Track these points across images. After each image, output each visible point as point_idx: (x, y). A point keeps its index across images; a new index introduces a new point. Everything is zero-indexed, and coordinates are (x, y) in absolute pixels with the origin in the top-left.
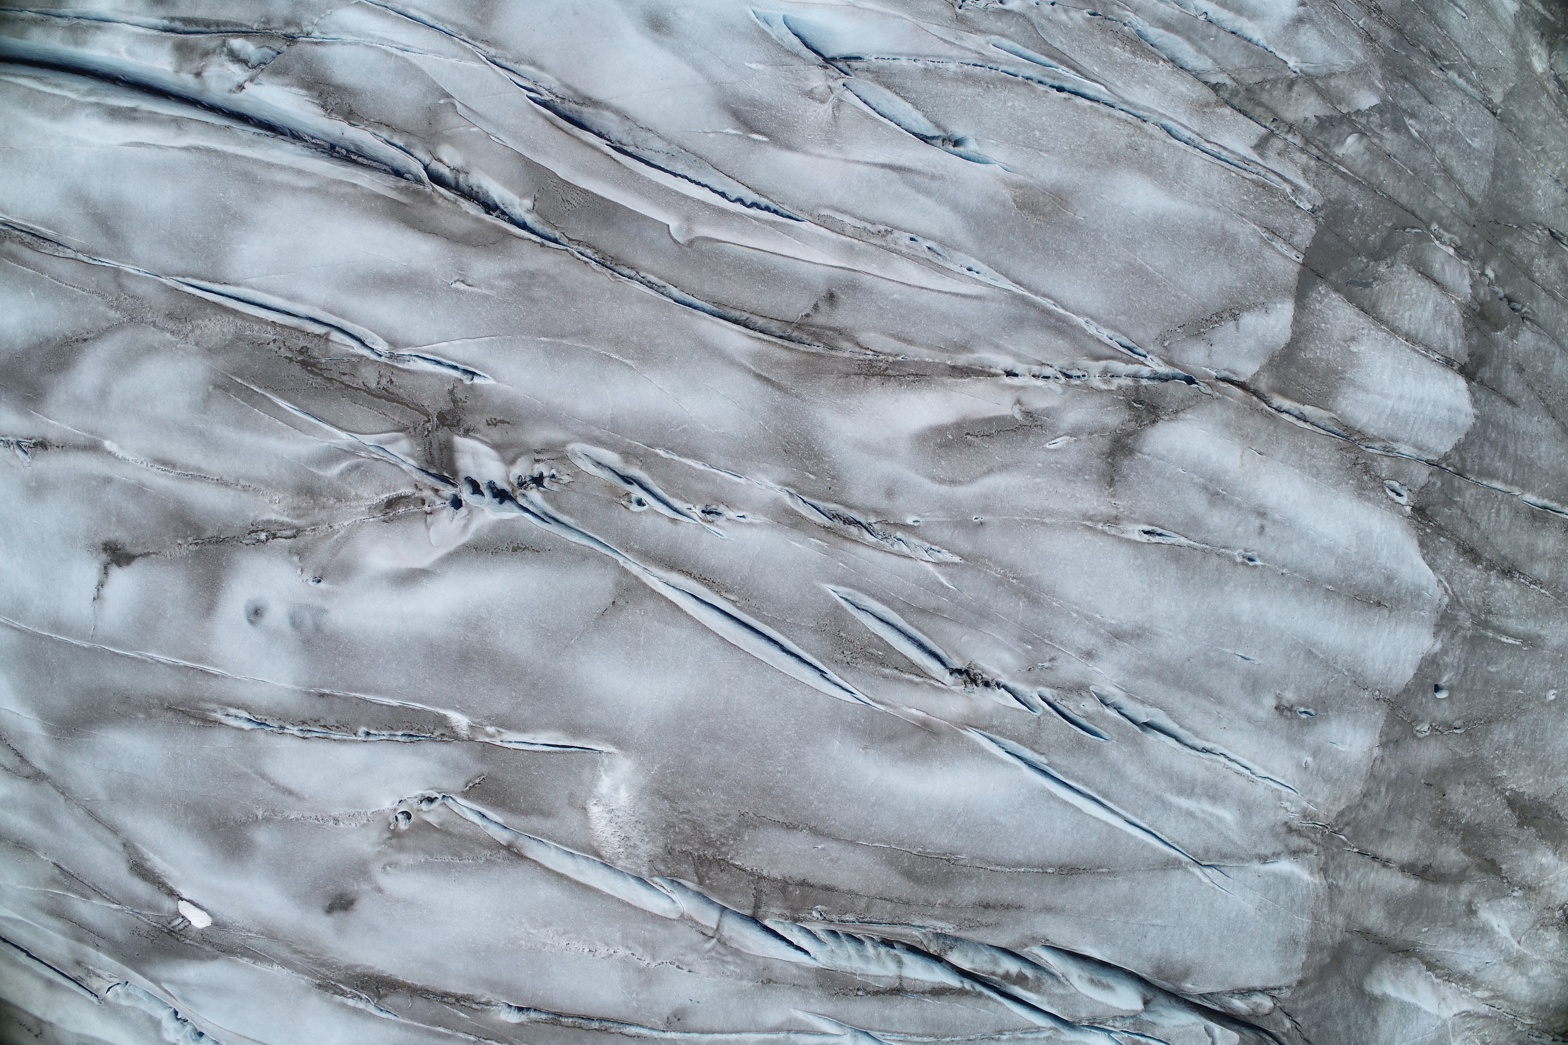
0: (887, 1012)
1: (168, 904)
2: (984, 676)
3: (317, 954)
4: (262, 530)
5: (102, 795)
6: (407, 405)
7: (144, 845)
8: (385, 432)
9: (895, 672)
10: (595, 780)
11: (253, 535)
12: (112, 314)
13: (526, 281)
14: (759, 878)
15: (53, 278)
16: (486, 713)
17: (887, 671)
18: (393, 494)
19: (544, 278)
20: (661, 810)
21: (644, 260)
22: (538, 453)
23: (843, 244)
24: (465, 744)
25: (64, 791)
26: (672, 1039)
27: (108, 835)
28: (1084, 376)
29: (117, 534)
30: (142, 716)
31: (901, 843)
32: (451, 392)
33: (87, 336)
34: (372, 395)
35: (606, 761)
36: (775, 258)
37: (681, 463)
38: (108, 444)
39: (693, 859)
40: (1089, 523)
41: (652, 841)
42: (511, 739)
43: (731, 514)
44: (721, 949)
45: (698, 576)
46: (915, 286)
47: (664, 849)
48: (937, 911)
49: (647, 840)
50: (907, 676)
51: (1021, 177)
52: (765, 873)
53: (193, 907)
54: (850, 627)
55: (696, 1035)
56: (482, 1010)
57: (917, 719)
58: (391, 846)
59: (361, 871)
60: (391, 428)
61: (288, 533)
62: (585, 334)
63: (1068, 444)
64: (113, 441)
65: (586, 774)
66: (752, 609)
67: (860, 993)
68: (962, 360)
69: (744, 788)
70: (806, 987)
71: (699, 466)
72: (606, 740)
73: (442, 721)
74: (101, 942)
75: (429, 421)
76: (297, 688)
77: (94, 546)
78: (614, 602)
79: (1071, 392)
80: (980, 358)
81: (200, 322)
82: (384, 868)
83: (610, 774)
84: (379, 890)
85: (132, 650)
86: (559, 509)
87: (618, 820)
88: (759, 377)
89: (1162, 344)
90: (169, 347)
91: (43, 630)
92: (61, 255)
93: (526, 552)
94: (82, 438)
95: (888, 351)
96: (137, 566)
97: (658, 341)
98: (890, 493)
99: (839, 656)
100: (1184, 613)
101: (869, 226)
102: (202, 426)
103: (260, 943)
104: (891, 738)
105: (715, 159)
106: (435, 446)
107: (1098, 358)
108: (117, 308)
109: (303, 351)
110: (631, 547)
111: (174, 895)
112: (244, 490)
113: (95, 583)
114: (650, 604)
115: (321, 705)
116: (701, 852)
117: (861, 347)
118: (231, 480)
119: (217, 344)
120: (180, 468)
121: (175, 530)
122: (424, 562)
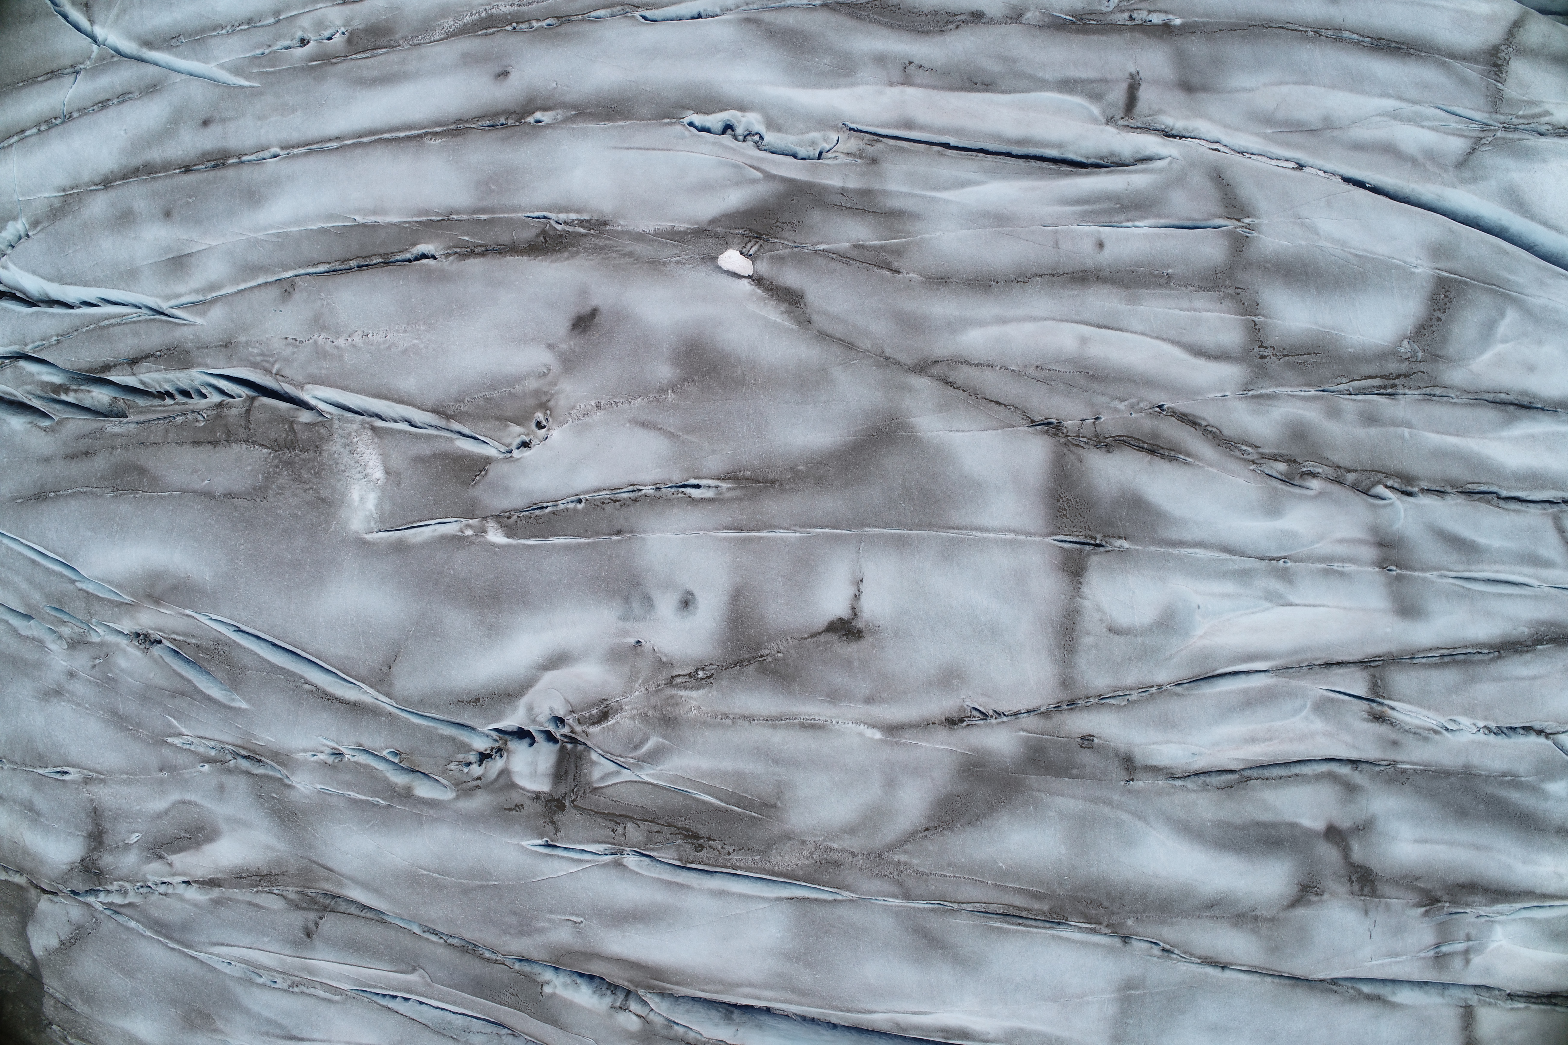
0: (136, 342)
1: (764, 268)
2: (137, 644)
3: (608, 258)
4: (702, 679)
5: (837, 372)
6: (595, 812)
7: (788, 328)
8: (609, 786)
9: (189, 641)
10: (380, 505)
11: (709, 674)
12: (903, 858)
13: (525, 928)
14: (248, 441)
15: (982, 882)
16: (473, 548)
17: (194, 641)
18: (605, 725)
19: (512, 931)
20: (326, 488)
21: (443, 952)
22: (478, 787)
23: (317, 976)
24: (490, 513)
25: (885, 361)
26: (287, 271)
27: (828, 327)
28: (138, 889)
29: (849, 649)
30: (801, 468)
31: (151, 498)
32: (557, 830)
33: (926, 833)
34: (629, 817)
35: (372, 524)
36: (353, 961)
37: (365, 795)
38: (878, 735)
39: (299, 445)
40: (102, 777)
41: (331, 455)
42: (452, 528)
43: (322, 757)
44: (267, 365)
45: (334, 701)
46: (256, 949)
47: (322, 450)
48: (119, 441)
49: (336, 455)
50: (181, 638)
51: (216, 1038)
52: (244, 446)
53: (737, 272)
54: (224, 674)
55: (269, 280)
56: (450, 248)
57: (163, 606)
58: (546, 393)
59: (569, 361)
60: (605, 790)
61: (679, 680)
62: (466, 891)
63: (129, 838)
64: (872, 739)
65: (387, 507)
66: (292, 679)
67: (159, 353)
68: (216, 893)
69: (266, 524)
70: (198, 348)
71: (353, 795)
72: (374, 544)
73: (510, 531)
74: (838, 199)
75: (573, 801)
76: (643, 535)
77: (873, 633)
78: (390, 668)
79: (140, 877)
80: (207, 895)
81: (806, 862)
82: (549, 370)
83: (368, 513)
84: (550, 347)
85: (816, 536)
86: (453, 739)
87: (359, 469)
88: (331, 870)
89: (96, 919)
90: (832, 835)
91: (918, 535)
92: (978, 905)
93: (468, 700)
94: (907, 736)
95: (264, 895)
96: (821, 623)
97: (409, 891)
98: (221, 788)
99: (225, 649)
100: (24, 716)
101: (305, 990)
102: (777, 769)
103: (668, 252)
104: (174, 588)
105: (427, 1034)
106: (571, 776)
107: (132, 905)
108: (899, 863)
109: (700, 848)
110: (387, 718)
111: (757, 280)
112: (725, 714)
113: (863, 597)
114: (363, 672)
115: (620, 523)
116: (293, 453)
117: (282, 895)
118: (740, 722)
119: (784, 844)
120: (795, 725)
121: (787, 665)
122: (549, 677)
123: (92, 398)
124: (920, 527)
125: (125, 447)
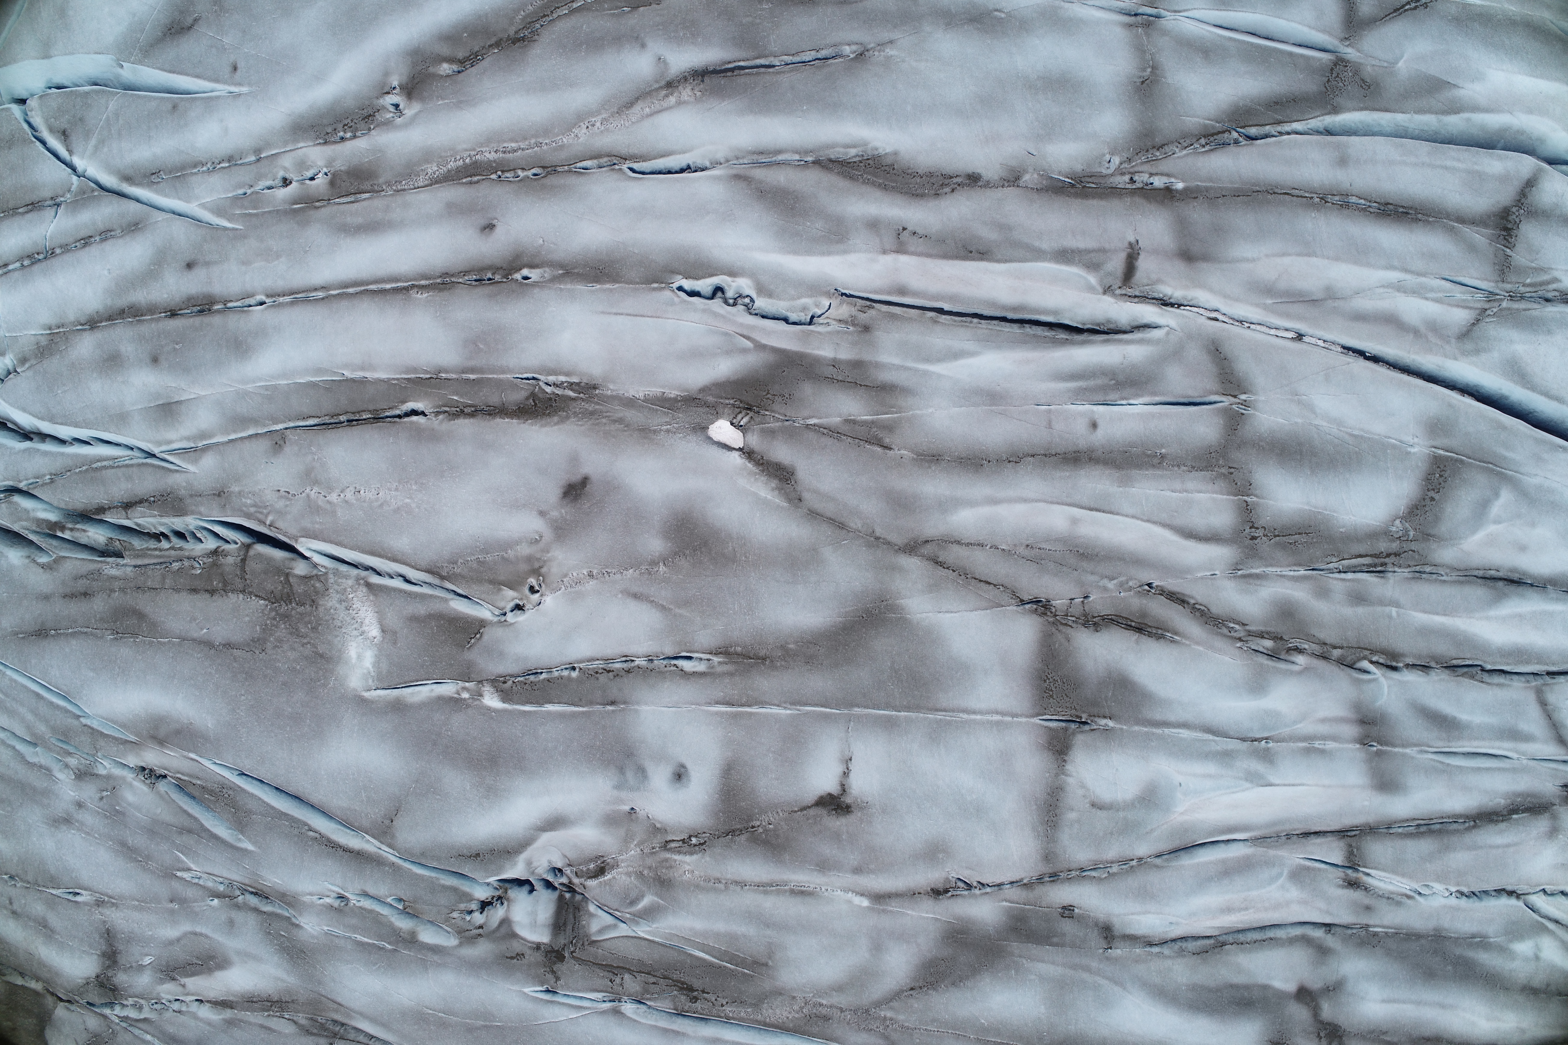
0: (130, 486)
1: (754, 441)
3: (597, 424)
4: (695, 845)
5: (828, 553)
6: (594, 963)
7: (778, 506)
8: (607, 940)
9: (194, 781)
10: (377, 664)
11: (702, 841)
12: (889, 1014)
14: (244, 591)
15: (964, 1036)
16: (470, 711)
17: (199, 782)
18: (601, 879)
20: (324, 643)
22: (480, 935)
24: (485, 677)
25: (875, 541)
26: (277, 424)
27: (819, 506)
28: (153, 1005)
29: (838, 823)
30: (791, 646)
31: (151, 643)
32: (558, 979)
33: (911, 992)
34: (626, 968)
35: (370, 681)
37: (371, 939)
38: (865, 903)
39: (295, 599)
40: (113, 901)
41: (327, 610)
42: (448, 689)
43: (328, 900)
44: (260, 516)
45: (338, 849)
47: (318, 604)
48: (116, 584)
49: (332, 611)
50: (186, 778)
52: (241, 596)
53: (728, 443)
54: (230, 816)
55: (259, 432)
56: (440, 406)
57: (167, 748)
58: (538, 560)
59: (561, 529)
60: (602, 944)
61: (673, 845)
62: (470, 1030)
63: (142, 960)
64: (860, 906)
65: (384, 666)
66: (296, 825)
67: (152, 499)
68: (228, 1014)
69: (265, 676)
70: (191, 496)
71: (360, 938)
72: (372, 702)
73: (506, 696)
74: (829, 371)
75: (572, 953)
76: (636, 707)
77: (861, 809)
78: (392, 822)
79: (154, 995)
80: (219, 1015)
81: (797, 1016)
82: (541, 537)
83: (365, 671)
84: (542, 514)
85: (807, 713)
86: (455, 890)
87: (356, 626)
88: (339, 1004)
89: (113, 1031)
90: (820, 992)
91: (906, 717)
93: (468, 855)
94: (893, 904)
95: (275, 1019)
96: (811, 797)
97: (416, 1027)
98: (231, 923)
99: (230, 792)
102: (768, 932)
103: (658, 420)
104: (178, 732)
106: (569, 927)
108: (885, 1018)
109: (695, 999)
110: (390, 867)
111: (748, 453)
112: (718, 879)
113: (852, 775)
114: (366, 823)
115: (614, 693)
116: (290, 606)
117: (293, 1020)
118: (732, 887)
119: (775, 999)
120: (786, 891)
121: (778, 836)
122: (546, 837)
123: (88, 537)
124: (908, 709)
125: (123, 590)
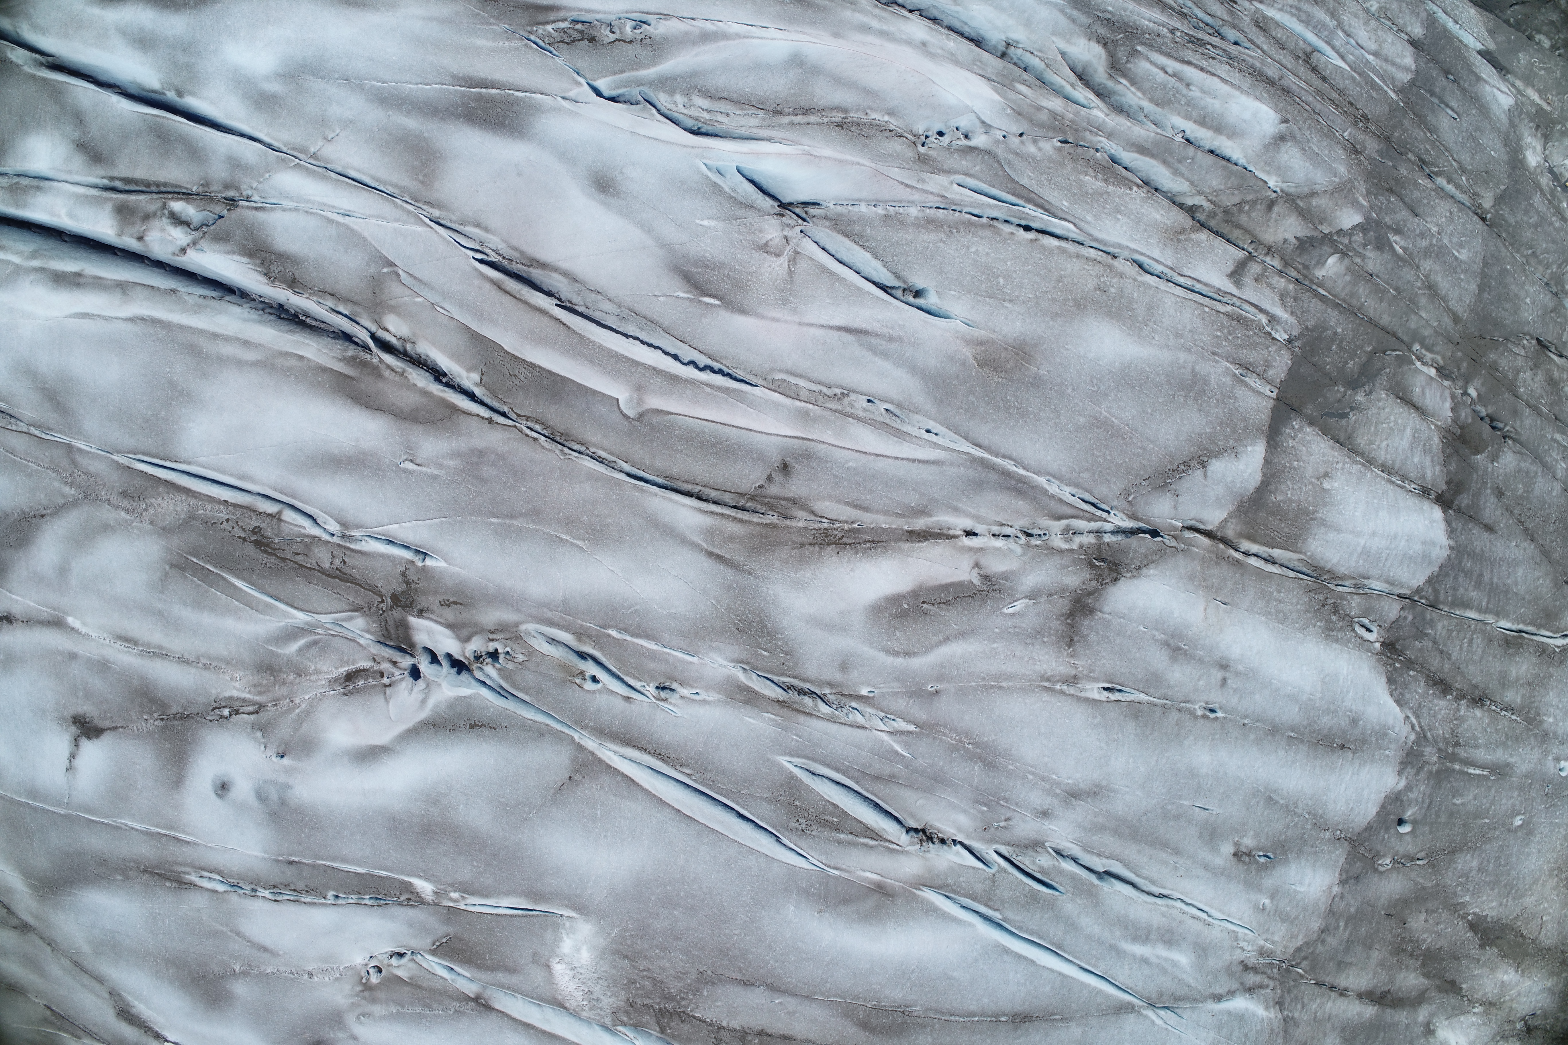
2: (940, 835)
4: (225, 707)
5: (86, 949)
6: (361, 586)
7: (128, 994)
8: (340, 612)
9: (850, 837)
10: (557, 941)
11: (216, 711)
12: (67, 490)
13: (475, 459)
14: (719, 1028)
15: (7, 451)
16: (450, 880)
17: (842, 836)
18: (352, 668)
19: (493, 457)
20: (621, 968)
21: (594, 436)
22: (492, 633)
23: (798, 410)
24: (430, 908)
25: (50, 943)
27: (96, 985)
28: (1045, 535)
29: (85, 708)
30: (119, 877)
31: (856, 997)
32: (403, 574)
33: (44, 512)
34: (326, 575)
35: (568, 924)
36: (727, 430)
37: (633, 643)
38: (70, 620)
39: (655, 1012)
40: (1045, 685)
41: (615, 995)
42: (475, 903)
43: (685, 692)
45: (653, 750)
46: (870, 454)
47: (626, 1003)
49: (609, 994)
50: (862, 840)
51: (983, 332)
52: (724, 1024)
54: (805, 796)
57: (871, 882)
58: (364, 998)
59: (336, 1021)
60: (346, 608)
61: (251, 709)
62: (535, 514)
63: (1026, 607)
64: (75, 617)
65: (549, 936)
68: (920, 524)
69: (702, 949)
71: (650, 645)
72: (567, 906)
73: (408, 888)
75: (383, 601)
76: (266, 856)
77: (64, 719)
78: (570, 777)
79: (1030, 553)
80: (938, 521)
81: (153, 500)
82: (358, 1018)
83: (572, 936)
84: (355, 1038)
85: (106, 817)
86: (514, 686)
87: (580, 977)
88: (711, 554)
89: (1126, 499)
90: (125, 526)
91: (19, 796)
92: (14, 428)
93: (483, 729)
94: (46, 614)
95: (844, 518)
96: (106, 739)
97: (609, 520)
98: (844, 667)
99: (793, 824)
100: (1142, 769)
101: (825, 390)
102: (160, 606)
104: (846, 901)
105: (666, 324)
107: (1059, 518)
108: (72, 485)
109: (256, 531)
110: (586, 724)
111: (159, 1037)
112: (206, 668)
113: (67, 755)
114: (606, 779)
115: (290, 872)
116: (661, 1006)
117: (816, 516)
118: (192, 658)
119: (171, 523)
120: (142, 645)
121: (140, 706)
122: (384, 739)
124: (19, 803)
